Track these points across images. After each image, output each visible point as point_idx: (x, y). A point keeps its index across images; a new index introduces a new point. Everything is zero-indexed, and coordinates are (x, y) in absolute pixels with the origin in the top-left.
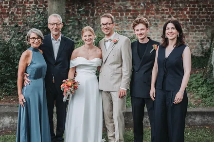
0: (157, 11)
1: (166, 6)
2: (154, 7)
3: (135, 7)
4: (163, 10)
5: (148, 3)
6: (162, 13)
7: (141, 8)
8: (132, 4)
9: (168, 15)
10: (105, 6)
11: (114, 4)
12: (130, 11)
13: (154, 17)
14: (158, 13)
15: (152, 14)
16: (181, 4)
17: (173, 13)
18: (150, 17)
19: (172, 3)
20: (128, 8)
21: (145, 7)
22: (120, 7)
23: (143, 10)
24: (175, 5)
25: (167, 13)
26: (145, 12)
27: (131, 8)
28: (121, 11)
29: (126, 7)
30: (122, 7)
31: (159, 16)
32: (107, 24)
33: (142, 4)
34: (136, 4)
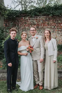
0: (48, 24)
1: (53, 22)
2: (47, 22)
3: (38, 23)
4: (51, 24)
5: (44, 21)
6: (51, 25)
7: (41, 23)
8: (36, 21)
9: (53, 26)
10: (24, 22)
11: (28, 21)
12: (35, 24)
13: (47, 27)
14: (49, 25)
15: (46, 26)
16: (59, 21)
17: (56, 25)
18: (45, 27)
19: (55, 21)
20: (34, 23)
21: (42, 22)
22: (31, 23)
23: (41, 24)
24: (56, 21)
25: (53, 25)
26: (43, 25)
27: (36, 23)
28: (31, 24)
29: (34, 22)
30: (32, 22)
31: (49, 26)
32: (33, 30)
33: (41, 21)
34: (38, 21)
